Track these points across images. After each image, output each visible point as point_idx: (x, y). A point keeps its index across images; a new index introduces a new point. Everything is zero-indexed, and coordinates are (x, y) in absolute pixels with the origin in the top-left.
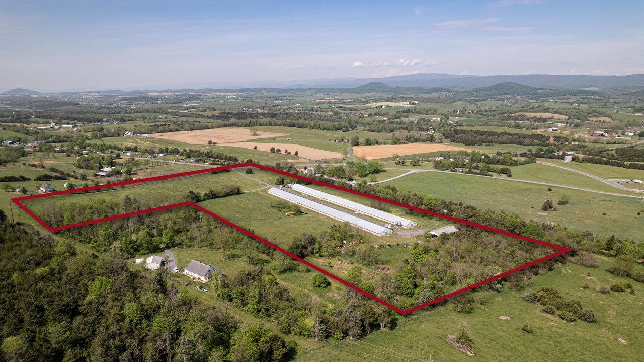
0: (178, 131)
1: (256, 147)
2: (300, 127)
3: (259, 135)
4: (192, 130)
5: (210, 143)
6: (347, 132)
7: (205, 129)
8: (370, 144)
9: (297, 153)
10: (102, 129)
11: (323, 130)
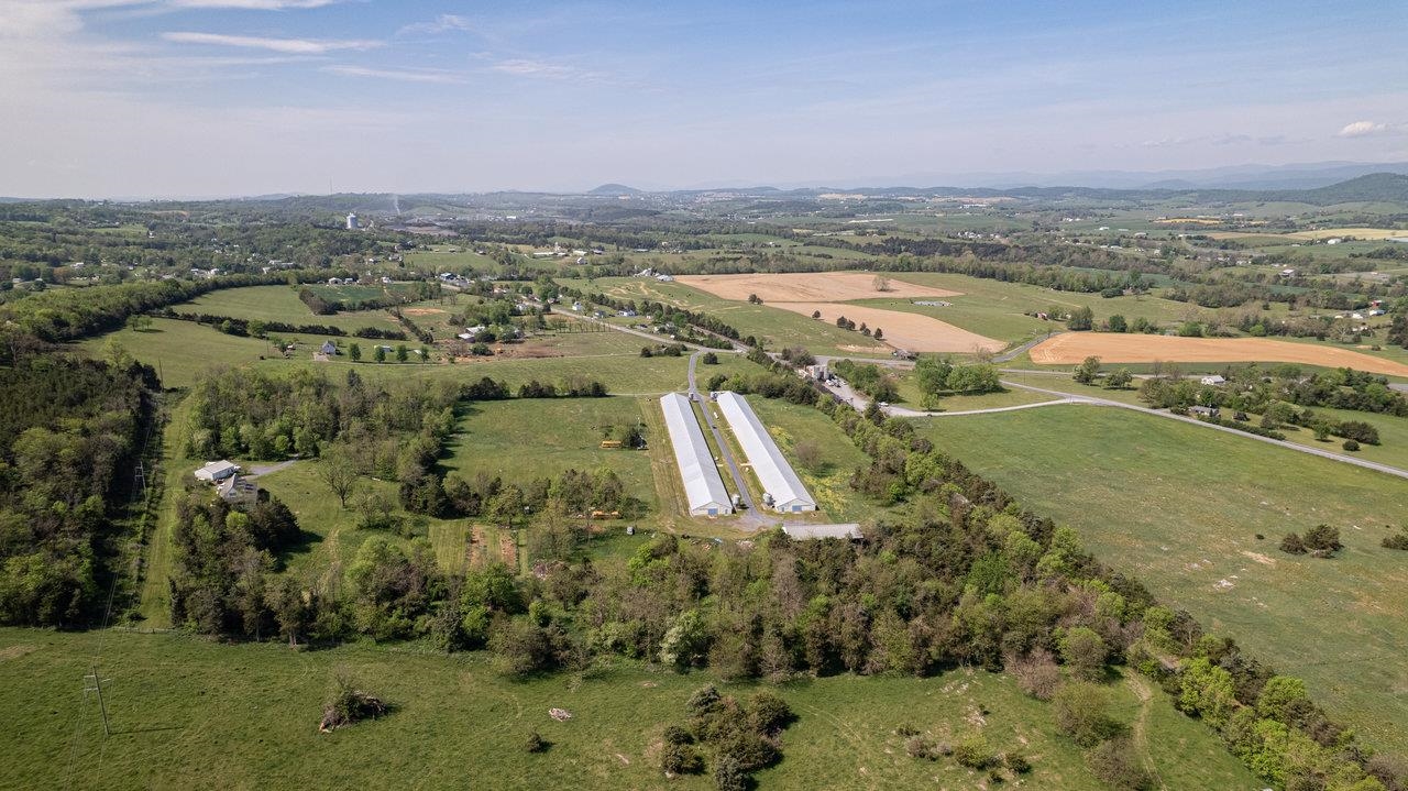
0: (753, 271)
1: (817, 315)
2: (1005, 279)
3: (892, 291)
4: (783, 272)
5: (754, 299)
6: (1116, 299)
7: (812, 271)
8: (1123, 330)
9: (879, 333)
10: (622, 260)
11: (1059, 288)
